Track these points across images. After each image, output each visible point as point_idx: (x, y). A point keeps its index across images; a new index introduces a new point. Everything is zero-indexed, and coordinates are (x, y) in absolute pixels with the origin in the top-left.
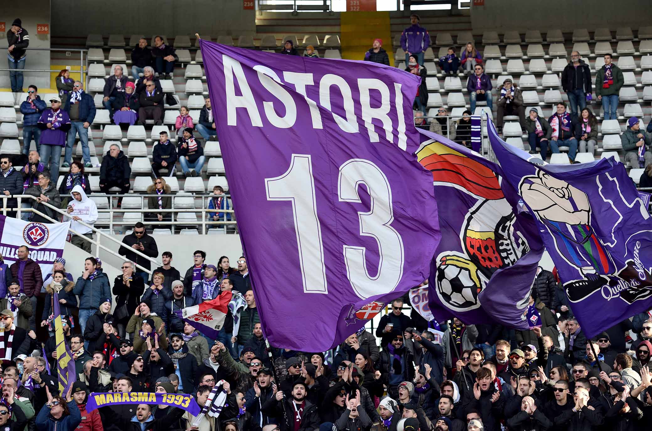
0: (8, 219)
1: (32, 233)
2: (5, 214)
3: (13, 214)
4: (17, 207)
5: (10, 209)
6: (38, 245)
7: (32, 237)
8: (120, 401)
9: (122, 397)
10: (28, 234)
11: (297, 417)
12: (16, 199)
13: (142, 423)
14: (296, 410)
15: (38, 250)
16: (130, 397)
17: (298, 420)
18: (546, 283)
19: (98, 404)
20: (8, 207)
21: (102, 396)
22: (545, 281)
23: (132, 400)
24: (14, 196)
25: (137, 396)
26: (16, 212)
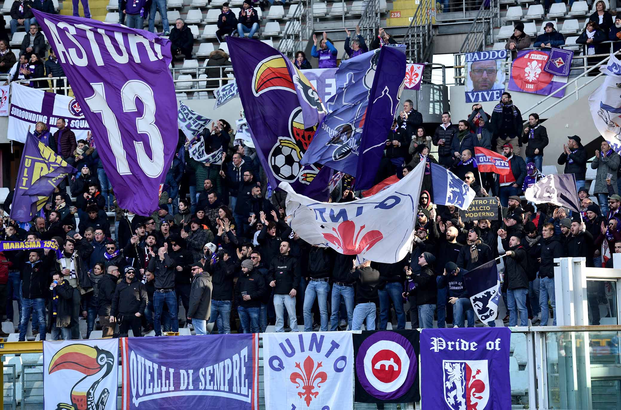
0: (58, 96)
1: (75, 106)
2: (55, 92)
3: (61, 92)
4: (63, 86)
5: (58, 88)
6: (80, 116)
7: (75, 109)
8: (18, 248)
9: (20, 245)
10: (72, 108)
11: (146, 258)
12: (63, 80)
13: (33, 264)
14: (146, 253)
15: (80, 120)
16: (25, 245)
17: (147, 261)
18: (451, 135)
19: (4, 248)
20: (57, 87)
21: (8, 244)
22: (450, 134)
23: (26, 247)
24: (61, 78)
25: (29, 244)
26: (64, 90)
